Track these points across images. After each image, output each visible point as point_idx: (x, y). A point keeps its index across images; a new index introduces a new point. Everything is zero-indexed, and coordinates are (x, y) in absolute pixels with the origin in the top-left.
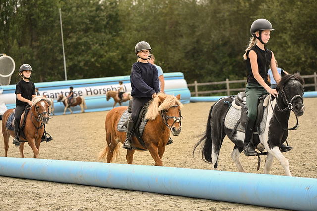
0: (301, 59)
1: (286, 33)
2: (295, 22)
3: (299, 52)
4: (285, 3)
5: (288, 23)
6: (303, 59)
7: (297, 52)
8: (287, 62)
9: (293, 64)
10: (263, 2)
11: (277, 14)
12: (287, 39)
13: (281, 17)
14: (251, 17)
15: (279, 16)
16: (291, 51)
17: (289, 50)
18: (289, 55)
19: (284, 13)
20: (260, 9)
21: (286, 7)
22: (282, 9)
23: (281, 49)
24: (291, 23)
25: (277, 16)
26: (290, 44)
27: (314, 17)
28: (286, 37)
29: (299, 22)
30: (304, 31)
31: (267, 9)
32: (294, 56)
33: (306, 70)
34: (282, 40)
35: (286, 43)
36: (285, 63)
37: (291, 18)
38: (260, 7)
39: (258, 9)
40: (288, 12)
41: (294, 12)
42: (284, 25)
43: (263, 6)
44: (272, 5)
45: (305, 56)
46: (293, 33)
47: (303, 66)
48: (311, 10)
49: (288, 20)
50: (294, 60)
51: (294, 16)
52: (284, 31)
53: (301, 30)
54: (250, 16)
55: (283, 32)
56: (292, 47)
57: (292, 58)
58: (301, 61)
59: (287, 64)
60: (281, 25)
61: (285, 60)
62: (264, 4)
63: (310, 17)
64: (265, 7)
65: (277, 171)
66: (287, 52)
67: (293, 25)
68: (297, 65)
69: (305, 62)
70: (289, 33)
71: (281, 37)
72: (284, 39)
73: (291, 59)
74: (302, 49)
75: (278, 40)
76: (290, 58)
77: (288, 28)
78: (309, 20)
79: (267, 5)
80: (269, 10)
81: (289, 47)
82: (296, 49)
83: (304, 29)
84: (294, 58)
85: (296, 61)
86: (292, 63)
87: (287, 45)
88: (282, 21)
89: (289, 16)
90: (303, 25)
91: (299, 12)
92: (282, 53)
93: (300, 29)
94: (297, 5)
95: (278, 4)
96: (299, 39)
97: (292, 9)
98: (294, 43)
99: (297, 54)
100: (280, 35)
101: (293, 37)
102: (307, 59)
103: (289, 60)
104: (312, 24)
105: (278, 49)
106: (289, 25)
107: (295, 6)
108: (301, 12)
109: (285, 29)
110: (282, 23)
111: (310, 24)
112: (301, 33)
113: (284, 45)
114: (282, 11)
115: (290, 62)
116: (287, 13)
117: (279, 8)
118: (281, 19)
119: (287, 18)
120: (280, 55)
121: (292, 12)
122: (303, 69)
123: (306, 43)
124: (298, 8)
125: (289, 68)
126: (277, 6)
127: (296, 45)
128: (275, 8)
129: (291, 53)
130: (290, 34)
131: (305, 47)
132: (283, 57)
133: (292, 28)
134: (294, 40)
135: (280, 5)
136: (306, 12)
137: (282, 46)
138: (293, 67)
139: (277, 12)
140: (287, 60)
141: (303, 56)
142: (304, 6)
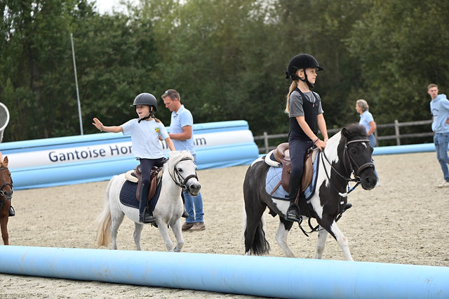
0: (413, 98)
1: (391, 62)
2: (403, 46)
3: (410, 88)
4: (390, 19)
5: (394, 47)
6: (417, 98)
7: (407, 88)
8: (394, 103)
9: (402, 106)
10: (358, 19)
11: (379, 35)
12: (393, 70)
13: (384, 40)
14: (342, 40)
15: (381, 38)
16: (399, 87)
17: (396, 86)
18: (396, 93)
19: (388, 33)
20: (354, 29)
21: (391, 25)
22: (386, 27)
23: (386, 84)
24: (398, 47)
25: (379, 37)
26: (397, 77)
27: (430, 38)
28: (392, 67)
29: (409, 45)
30: (417, 59)
31: (364, 28)
32: (404, 94)
33: (421, 113)
34: (386, 72)
35: (392, 75)
36: (391, 104)
37: (398, 41)
38: (355, 26)
39: (351, 28)
40: (394, 31)
41: (402, 32)
42: (388, 50)
43: (358, 24)
44: (371, 23)
45: (419, 94)
46: (401, 62)
47: (416, 108)
48: (426, 28)
49: (395, 43)
50: (404, 99)
51: (402, 38)
52: (389, 59)
53: (413, 57)
54: (341, 38)
55: (387, 61)
56: (400, 81)
57: (401, 97)
58: (413, 101)
59: (394, 106)
60: (385, 51)
61: (391, 100)
62: (360, 22)
63: (426, 38)
64: (362, 25)
65: (384, 256)
66: (394, 89)
67: (402, 49)
68: (408, 106)
69: (419, 101)
70: (396, 61)
71: (385, 67)
72: (389, 70)
73: (399, 99)
74: (414, 84)
75: (381, 72)
76: (398, 96)
77: (394, 55)
78: (423, 42)
79: (363, 22)
80: (367, 30)
81: (397, 81)
82: (406, 84)
83: (416, 55)
84: (404, 96)
85: (407, 100)
86: (401, 104)
87: (393, 79)
88: (386, 45)
89: (395, 37)
90: (415, 50)
91: (409, 31)
92: (387, 90)
93: (411, 55)
94: (407, 22)
95: (380, 21)
96: (410, 70)
97: (400, 27)
98: (404, 75)
99: (408, 90)
100: (383, 64)
101: (401, 67)
102: (422, 97)
103: (397, 100)
104: (429, 48)
105: (381, 85)
106: (396, 50)
107: (404, 24)
108: (412, 32)
109: (390, 56)
110: (386, 48)
111: (425, 49)
112: (412, 61)
113: (389, 78)
114: (386, 31)
115: (398, 103)
116: (392, 33)
117: (381, 26)
118: (384, 42)
119: (393, 41)
120: (383, 94)
121: (399, 32)
122: (417, 112)
123: (419, 75)
124: (407, 26)
125: (397, 111)
126: (378, 24)
127: (405, 79)
128: (375, 26)
129: (400, 89)
130: (397, 64)
131: (419, 81)
132: (389, 95)
133: (400, 55)
134: (402, 72)
135: (383, 23)
136: (418, 32)
137: (386, 80)
138: (402, 109)
139: (378, 33)
140: (393, 99)
141: (416, 94)
142: (416, 23)
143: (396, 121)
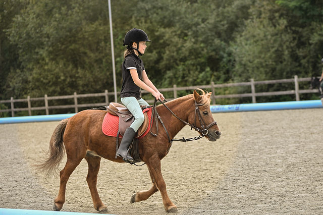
0: (59, 78)
1: (43, 48)
2: (52, 36)
3: (57, 70)
4: (42, 15)
5: (45, 37)
6: (62, 78)
7: (55, 70)
8: (45, 81)
9: (51, 83)
10: (17, 14)
11: (33, 27)
12: (44, 55)
13: (37, 31)
14: (4, 30)
15: (35, 30)
16: (48, 69)
17: (46, 67)
18: (46, 73)
19: (40, 26)
20: (14, 22)
21: (43, 19)
22: (39, 21)
23: (38, 66)
24: (48, 37)
25: (33, 29)
26: (47, 61)
27: (74, 31)
28: (43, 53)
29: (57, 36)
30: (63, 47)
31: (21, 21)
32: (52, 74)
33: (66, 89)
34: (39, 56)
35: (43, 59)
36: (42, 82)
37: (48, 32)
38: (14, 19)
39: (11, 21)
40: (45, 24)
41: (52, 25)
42: (41, 39)
43: (17, 18)
44: (27, 17)
45: (65, 74)
46: (51, 49)
47: (62, 85)
48: (71, 23)
49: (46, 34)
50: (52, 78)
51: (51, 30)
52: (41, 46)
53: (60, 45)
54: (3, 28)
55: (39, 47)
56: (50, 64)
57: (50, 77)
58: (59, 80)
59: (44, 83)
60: (38, 39)
61: (42, 79)
62: (19, 16)
63: (70, 30)
64: (20, 19)
65: (33, 204)
66: (45, 70)
67: (51, 39)
68: (56, 84)
69: (64, 80)
70: (46, 48)
71: (37, 53)
72: (41, 55)
73: (48, 78)
74: (61, 66)
75: (35, 56)
76: (47, 76)
77: (45, 43)
78: (68, 34)
79: (21, 16)
80: (24, 23)
81: (47, 64)
82: (54, 67)
83: (63, 44)
84: (52, 76)
85: (54, 79)
86: (50, 82)
87: (44, 62)
88: (39, 35)
89: (46, 29)
90: (62, 40)
91: (58, 25)
92: (39, 71)
93: (58, 44)
94: (56, 18)
95: (34, 16)
96: (57, 55)
97: (50, 21)
98: (52, 59)
99: (55, 71)
100: (37, 50)
101: (50, 53)
102: (66, 77)
103: (47, 79)
104: (73, 39)
105: (35, 67)
106: (47, 39)
107: (53, 19)
108: (60, 25)
109: (42, 44)
110: (38, 37)
111: (70, 39)
112: (59, 48)
113: (40, 61)
114: (39, 23)
115: (47, 81)
116: (44, 26)
117: (35, 20)
118: (37, 33)
119: (44, 32)
120: (36, 73)
121: (50, 25)
122: (62, 89)
123: (65, 60)
124: (56, 21)
125: (47, 87)
126: (33, 18)
127: (54, 62)
128: (31, 20)
129: (49, 70)
130: (47, 50)
131: (65, 64)
132: (40, 74)
133: (50, 43)
134: (52, 57)
135: (37, 18)
136: (65, 26)
137: (39, 63)
138: (51, 86)
139: (32, 25)
140: (44, 78)
141: (62, 74)
142: (63, 19)
143: (46, 96)
